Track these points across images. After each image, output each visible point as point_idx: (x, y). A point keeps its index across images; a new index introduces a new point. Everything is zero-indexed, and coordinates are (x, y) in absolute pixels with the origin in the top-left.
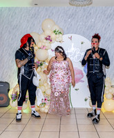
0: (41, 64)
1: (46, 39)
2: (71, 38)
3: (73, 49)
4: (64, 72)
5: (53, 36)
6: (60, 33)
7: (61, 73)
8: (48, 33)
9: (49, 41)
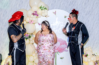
0: (30, 37)
1: (33, 14)
2: (55, 13)
3: (57, 22)
4: (50, 44)
5: (39, 11)
6: (45, 8)
7: (47, 45)
8: (35, 9)
9: (35, 16)
